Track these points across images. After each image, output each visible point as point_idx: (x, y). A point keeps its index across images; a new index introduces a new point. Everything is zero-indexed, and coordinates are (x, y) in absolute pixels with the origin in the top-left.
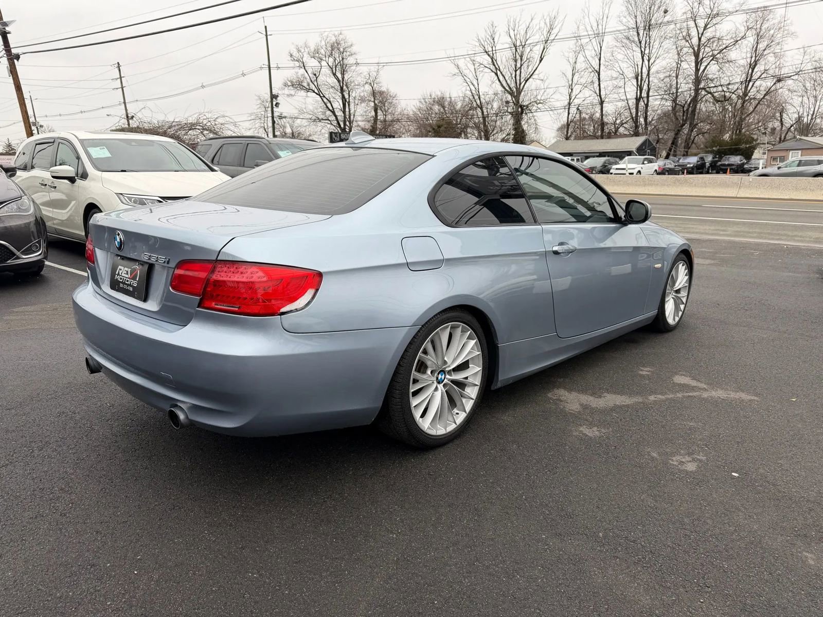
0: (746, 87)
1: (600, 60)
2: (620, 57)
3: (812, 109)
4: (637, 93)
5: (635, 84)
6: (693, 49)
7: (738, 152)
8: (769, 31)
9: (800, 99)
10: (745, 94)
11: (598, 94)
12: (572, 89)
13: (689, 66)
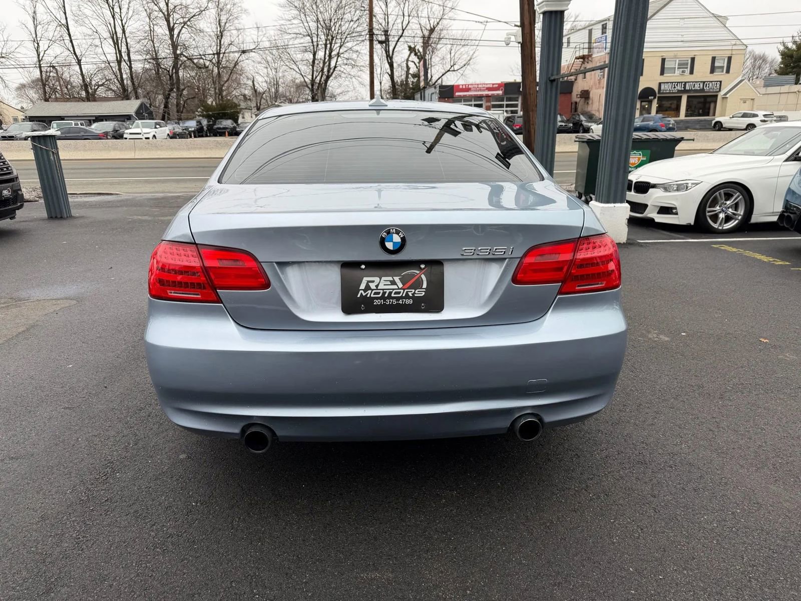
0: (218, 57)
1: (65, 13)
2: (88, 12)
3: (276, 80)
4: (116, 53)
5: (112, 43)
6: (163, 13)
7: (226, 117)
8: (226, 5)
9: (265, 70)
10: (219, 62)
11: (73, 52)
12: (38, 44)
13: (162, 30)
